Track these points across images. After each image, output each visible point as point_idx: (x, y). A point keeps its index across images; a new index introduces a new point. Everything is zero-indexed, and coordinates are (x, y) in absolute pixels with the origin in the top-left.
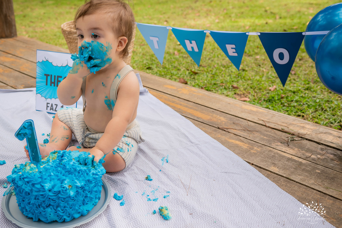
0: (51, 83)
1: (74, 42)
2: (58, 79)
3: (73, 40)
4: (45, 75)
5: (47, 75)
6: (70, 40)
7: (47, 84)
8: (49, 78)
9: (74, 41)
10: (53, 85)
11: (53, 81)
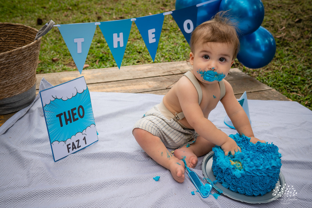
0: (66, 121)
2: (72, 112)
4: (57, 116)
5: (59, 116)
7: (62, 125)
8: (63, 117)
10: (69, 122)
11: (68, 118)
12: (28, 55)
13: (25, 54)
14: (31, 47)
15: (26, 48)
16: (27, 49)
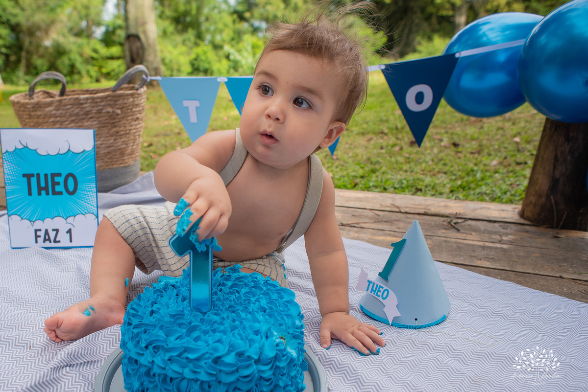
1: (47, 122)
3: (44, 118)
6: (36, 120)
9: (46, 120)
12: (94, 112)
13: (86, 107)
14: (99, 100)
15: (87, 99)
16: (89, 101)
